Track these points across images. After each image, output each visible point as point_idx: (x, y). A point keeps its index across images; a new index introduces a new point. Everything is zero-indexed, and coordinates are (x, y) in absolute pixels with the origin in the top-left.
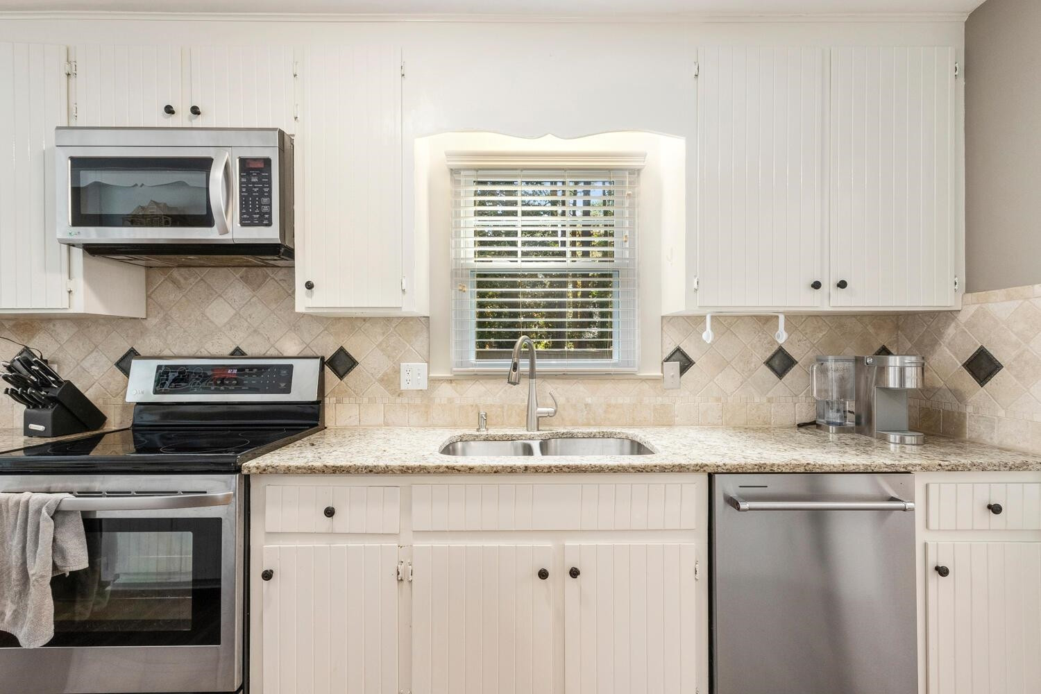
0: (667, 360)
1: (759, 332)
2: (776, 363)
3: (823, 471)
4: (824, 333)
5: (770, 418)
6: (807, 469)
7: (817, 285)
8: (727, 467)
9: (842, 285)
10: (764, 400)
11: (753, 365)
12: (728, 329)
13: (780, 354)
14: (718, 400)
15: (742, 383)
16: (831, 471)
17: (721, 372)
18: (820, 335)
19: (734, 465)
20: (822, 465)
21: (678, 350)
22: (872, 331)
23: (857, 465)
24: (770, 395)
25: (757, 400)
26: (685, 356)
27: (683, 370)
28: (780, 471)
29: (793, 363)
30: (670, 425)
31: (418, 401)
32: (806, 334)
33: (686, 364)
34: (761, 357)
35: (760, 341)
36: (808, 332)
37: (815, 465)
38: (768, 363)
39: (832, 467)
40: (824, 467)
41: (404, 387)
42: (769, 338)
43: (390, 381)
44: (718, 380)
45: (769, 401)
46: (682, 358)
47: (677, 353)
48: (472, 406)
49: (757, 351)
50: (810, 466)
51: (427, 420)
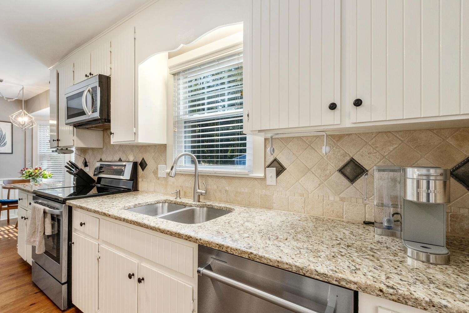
0: (269, 166)
1: (333, 147)
2: (348, 170)
3: (262, 262)
4: (396, 146)
5: (343, 213)
6: (250, 257)
7: (333, 107)
8: (202, 241)
9: (358, 103)
10: (337, 199)
11: (328, 172)
12: (309, 145)
13: (352, 164)
14: (302, 195)
15: (320, 185)
16: (268, 264)
17: (304, 176)
18: (391, 148)
19: (205, 241)
20: (261, 257)
21: (275, 160)
22: (452, 142)
23: (290, 265)
24: (342, 195)
25: (332, 198)
26: (280, 164)
27: (278, 173)
28: (232, 253)
29: (364, 171)
30: (270, 208)
31: (163, 182)
32: (377, 147)
33: (280, 170)
34: (335, 166)
35: (334, 154)
36: (378, 145)
37: (256, 255)
38: (341, 171)
39: (269, 261)
40: (263, 259)
41: (159, 176)
42: (342, 151)
43: (155, 172)
44: (301, 181)
45: (341, 200)
46: (278, 165)
47: (275, 162)
48: (181, 186)
49: (332, 161)
50: (252, 255)
51: (166, 191)
